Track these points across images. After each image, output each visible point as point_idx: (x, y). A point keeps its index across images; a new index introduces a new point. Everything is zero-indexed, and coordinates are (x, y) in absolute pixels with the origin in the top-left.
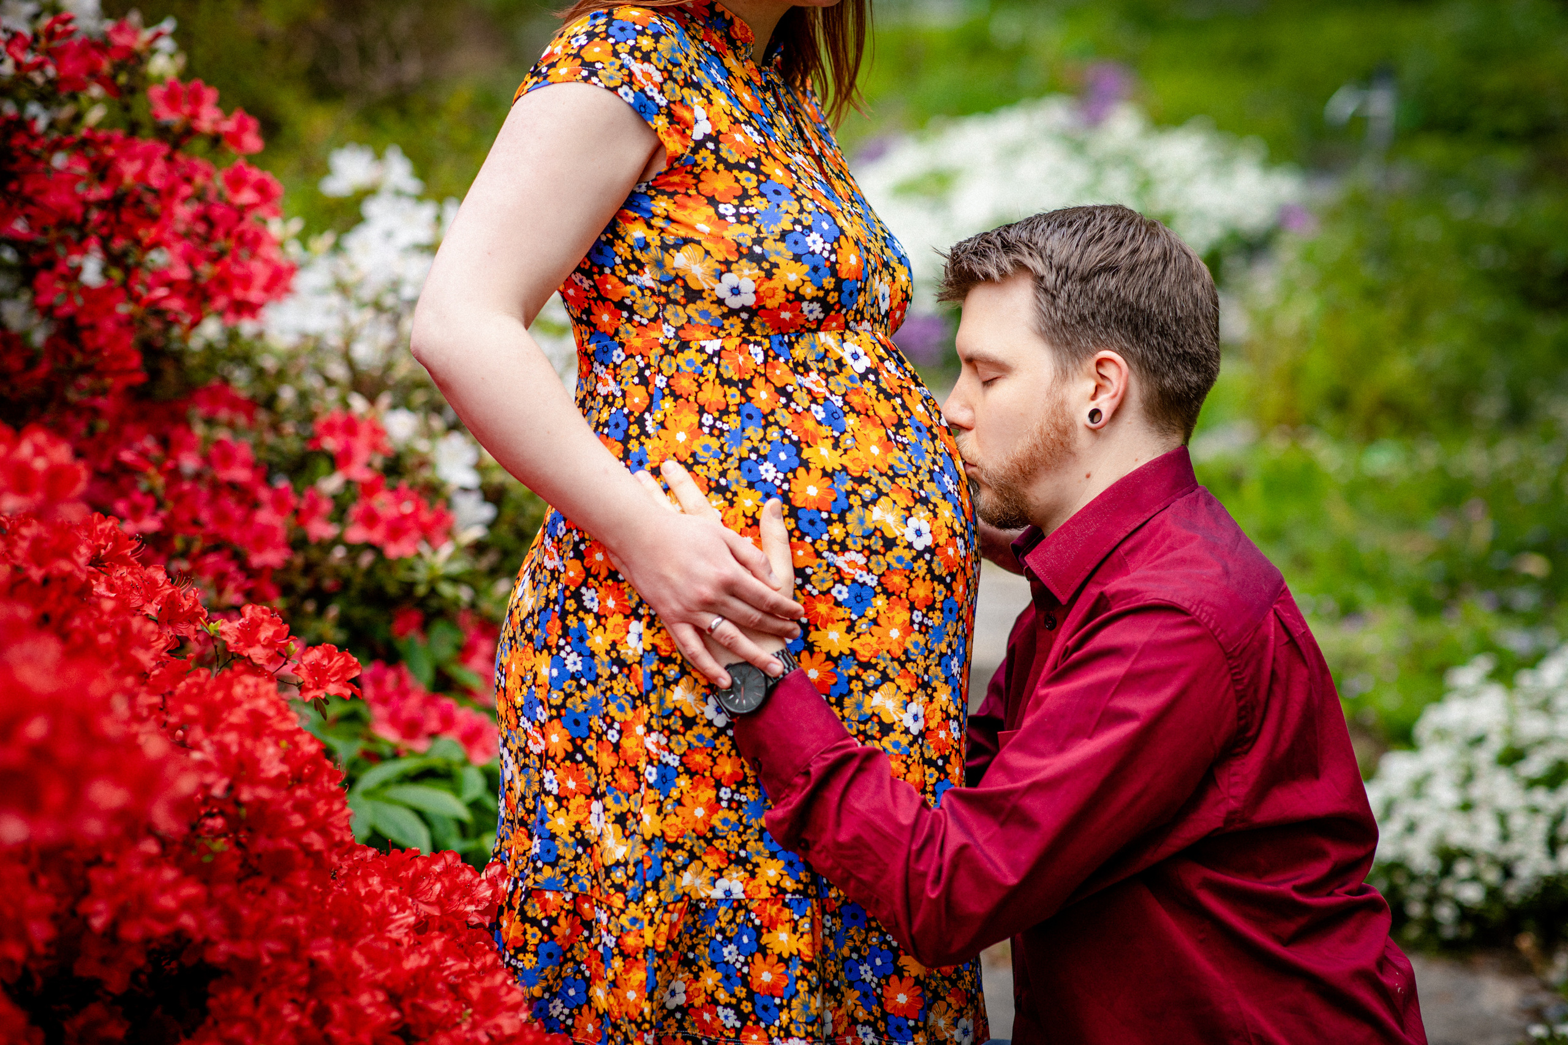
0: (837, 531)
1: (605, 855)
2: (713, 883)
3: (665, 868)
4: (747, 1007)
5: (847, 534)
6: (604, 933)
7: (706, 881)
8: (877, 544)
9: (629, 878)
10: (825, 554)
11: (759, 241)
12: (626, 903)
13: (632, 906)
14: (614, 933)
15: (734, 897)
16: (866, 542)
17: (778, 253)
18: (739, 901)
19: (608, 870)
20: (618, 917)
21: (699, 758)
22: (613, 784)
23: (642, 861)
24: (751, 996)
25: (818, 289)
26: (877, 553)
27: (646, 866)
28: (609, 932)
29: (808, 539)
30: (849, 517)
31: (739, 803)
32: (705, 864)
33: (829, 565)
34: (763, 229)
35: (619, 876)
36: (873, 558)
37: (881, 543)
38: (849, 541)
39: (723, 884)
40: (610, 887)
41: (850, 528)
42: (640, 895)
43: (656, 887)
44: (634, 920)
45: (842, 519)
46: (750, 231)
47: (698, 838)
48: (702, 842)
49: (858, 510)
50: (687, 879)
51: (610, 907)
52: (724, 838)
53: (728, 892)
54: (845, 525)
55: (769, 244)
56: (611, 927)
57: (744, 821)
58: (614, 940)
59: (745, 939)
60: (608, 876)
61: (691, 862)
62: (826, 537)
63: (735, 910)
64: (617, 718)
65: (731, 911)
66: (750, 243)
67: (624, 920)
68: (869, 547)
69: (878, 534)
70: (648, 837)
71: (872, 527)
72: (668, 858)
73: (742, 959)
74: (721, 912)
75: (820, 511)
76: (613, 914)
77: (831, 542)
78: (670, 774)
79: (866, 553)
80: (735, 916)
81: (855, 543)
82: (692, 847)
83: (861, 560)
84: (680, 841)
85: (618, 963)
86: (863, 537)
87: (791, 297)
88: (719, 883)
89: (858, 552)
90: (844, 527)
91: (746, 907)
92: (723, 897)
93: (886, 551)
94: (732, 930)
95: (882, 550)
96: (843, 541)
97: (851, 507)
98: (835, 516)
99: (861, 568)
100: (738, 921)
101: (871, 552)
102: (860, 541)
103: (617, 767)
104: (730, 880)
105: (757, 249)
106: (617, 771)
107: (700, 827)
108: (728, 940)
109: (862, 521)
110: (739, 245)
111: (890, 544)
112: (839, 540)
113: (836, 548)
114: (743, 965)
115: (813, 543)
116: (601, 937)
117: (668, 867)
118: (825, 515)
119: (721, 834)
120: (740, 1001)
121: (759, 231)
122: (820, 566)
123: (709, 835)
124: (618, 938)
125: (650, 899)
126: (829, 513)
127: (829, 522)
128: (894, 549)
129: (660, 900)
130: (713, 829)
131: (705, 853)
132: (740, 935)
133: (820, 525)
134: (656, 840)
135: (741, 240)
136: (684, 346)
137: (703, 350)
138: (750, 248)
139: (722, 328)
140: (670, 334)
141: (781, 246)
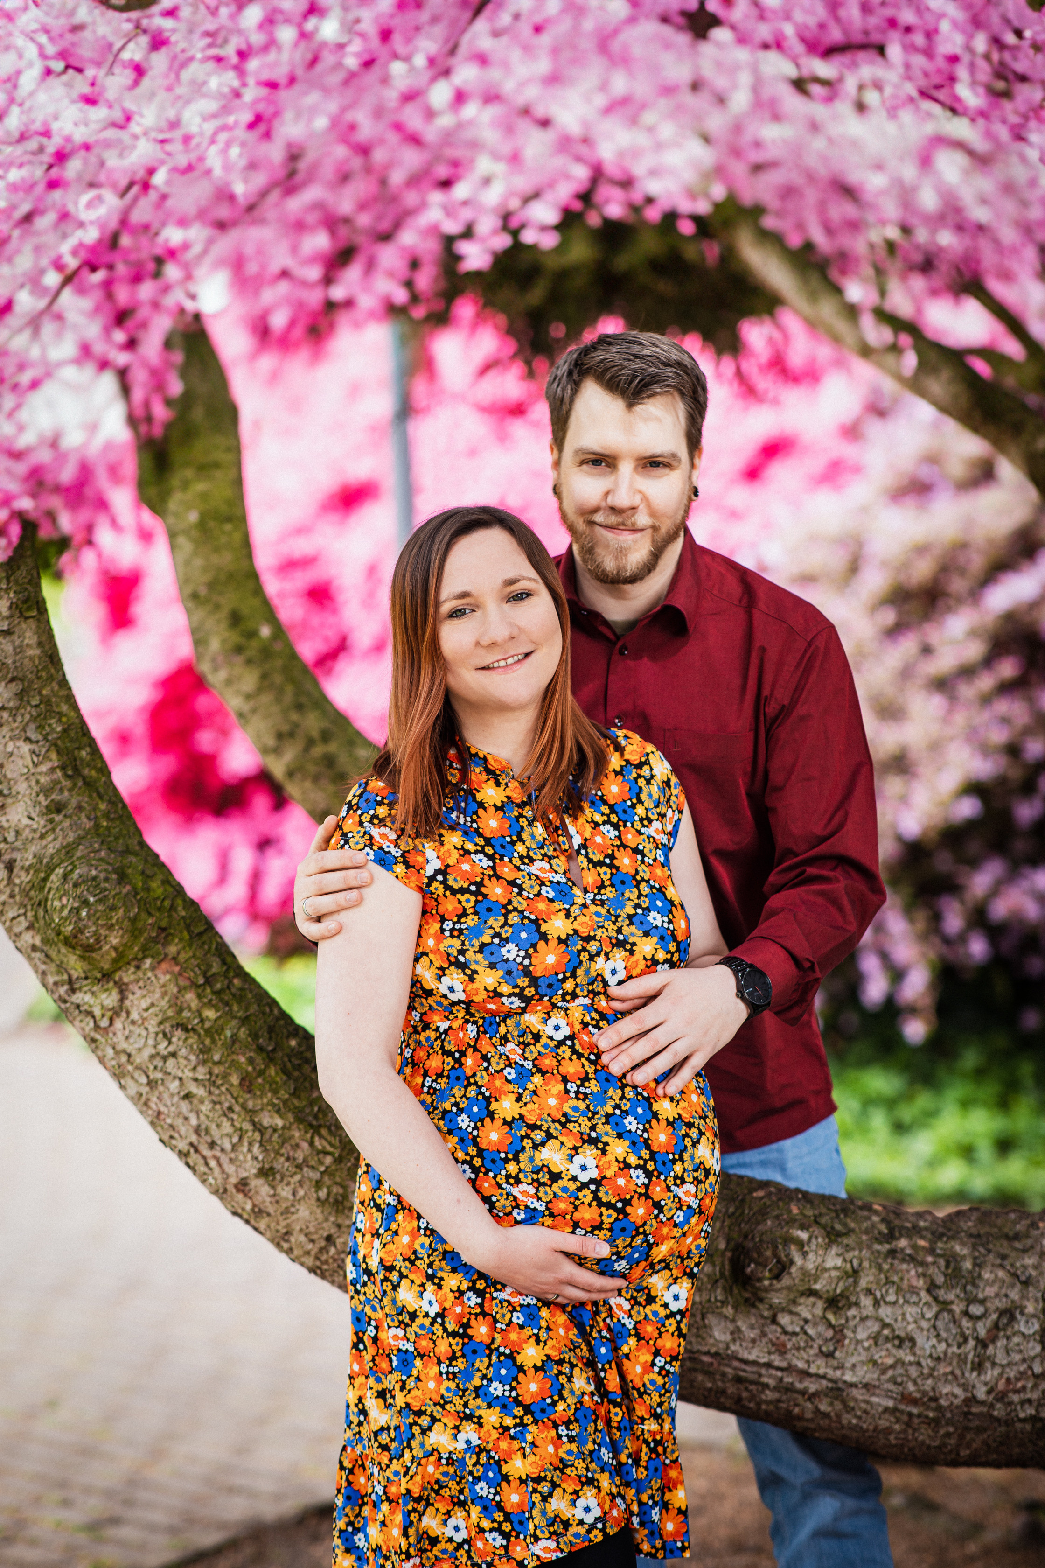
0: (512, 1167)
1: (373, 1421)
2: (455, 1437)
3: (414, 1431)
4: (506, 1527)
5: (520, 1169)
6: (376, 1483)
7: (449, 1437)
8: (544, 1177)
9: (392, 1440)
10: (504, 1186)
11: (462, 952)
12: (391, 1460)
13: (395, 1461)
15: (474, 1444)
17: (477, 962)
18: (479, 1446)
19: (377, 1434)
20: (385, 1471)
21: (424, 1343)
22: (375, 1368)
23: (398, 1427)
24: (507, 1517)
25: (514, 987)
26: (544, 1184)
28: (379, 1482)
29: (491, 1174)
30: (522, 1157)
31: (454, 1373)
32: (446, 1425)
33: (508, 1194)
34: (467, 943)
36: (541, 1189)
37: (548, 1177)
38: (521, 1176)
39: (462, 1437)
41: (522, 1165)
42: (400, 1453)
43: (409, 1446)
44: (396, 1473)
45: (516, 1159)
46: (457, 943)
47: (434, 1405)
48: (438, 1407)
49: (529, 1151)
50: (433, 1438)
51: (379, 1464)
53: (468, 1442)
55: (470, 955)
56: (380, 1479)
57: (461, 1386)
58: (382, 1488)
59: (491, 1474)
60: (376, 1439)
61: (433, 1425)
62: (503, 1172)
63: (478, 1455)
64: (373, 1317)
66: (455, 954)
67: (388, 1473)
68: (537, 1180)
69: (545, 1169)
71: (540, 1164)
72: (416, 1423)
73: (492, 1490)
74: (467, 1459)
75: (499, 1152)
76: (381, 1469)
77: (508, 1177)
78: (409, 1357)
79: (536, 1184)
80: (478, 1459)
81: (526, 1177)
82: (431, 1412)
83: (532, 1190)
84: (423, 1408)
85: (385, 1507)
86: (533, 1172)
87: (491, 994)
88: (459, 1437)
89: (529, 1184)
90: (518, 1164)
91: (484, 1449)
93: (552, 1183)
94: (479, 1470)
95: (549, 1183)
96: (517, 1175)
97: (524, 1148)
98: (510, 1156)
99: (532, 1197)
100: (482, 1462)
102: (530, 1176)
105: (461, 959)
106: (376, 1358)
107: (434, 1396)
108: (477, 1479)
109: (531, 1160)
110: (449, 955)
111: (556, 1177)
112: (513, 1175)
114: (495, 1495)
115: (495, 1178)
116: (374, 1487)
117: (417, 1430)
120: (500, 1524)
121: (463, 944)
122: (501, 1195)
124: (385, 1487)
125: (407, 1455)
126: (506, 1153)
127: (506, 1160)
128: (560, 1181)
129: (413, 1457)
131: (443, 1416)
132: (485, 1472)
133: (499, 1163)
135: (450, 951)
136: (426, 1027)
137: (437, 1029)
138: (456, 958)
139: (451, 1013)
140: (417, 1019)
141: (479, 957)
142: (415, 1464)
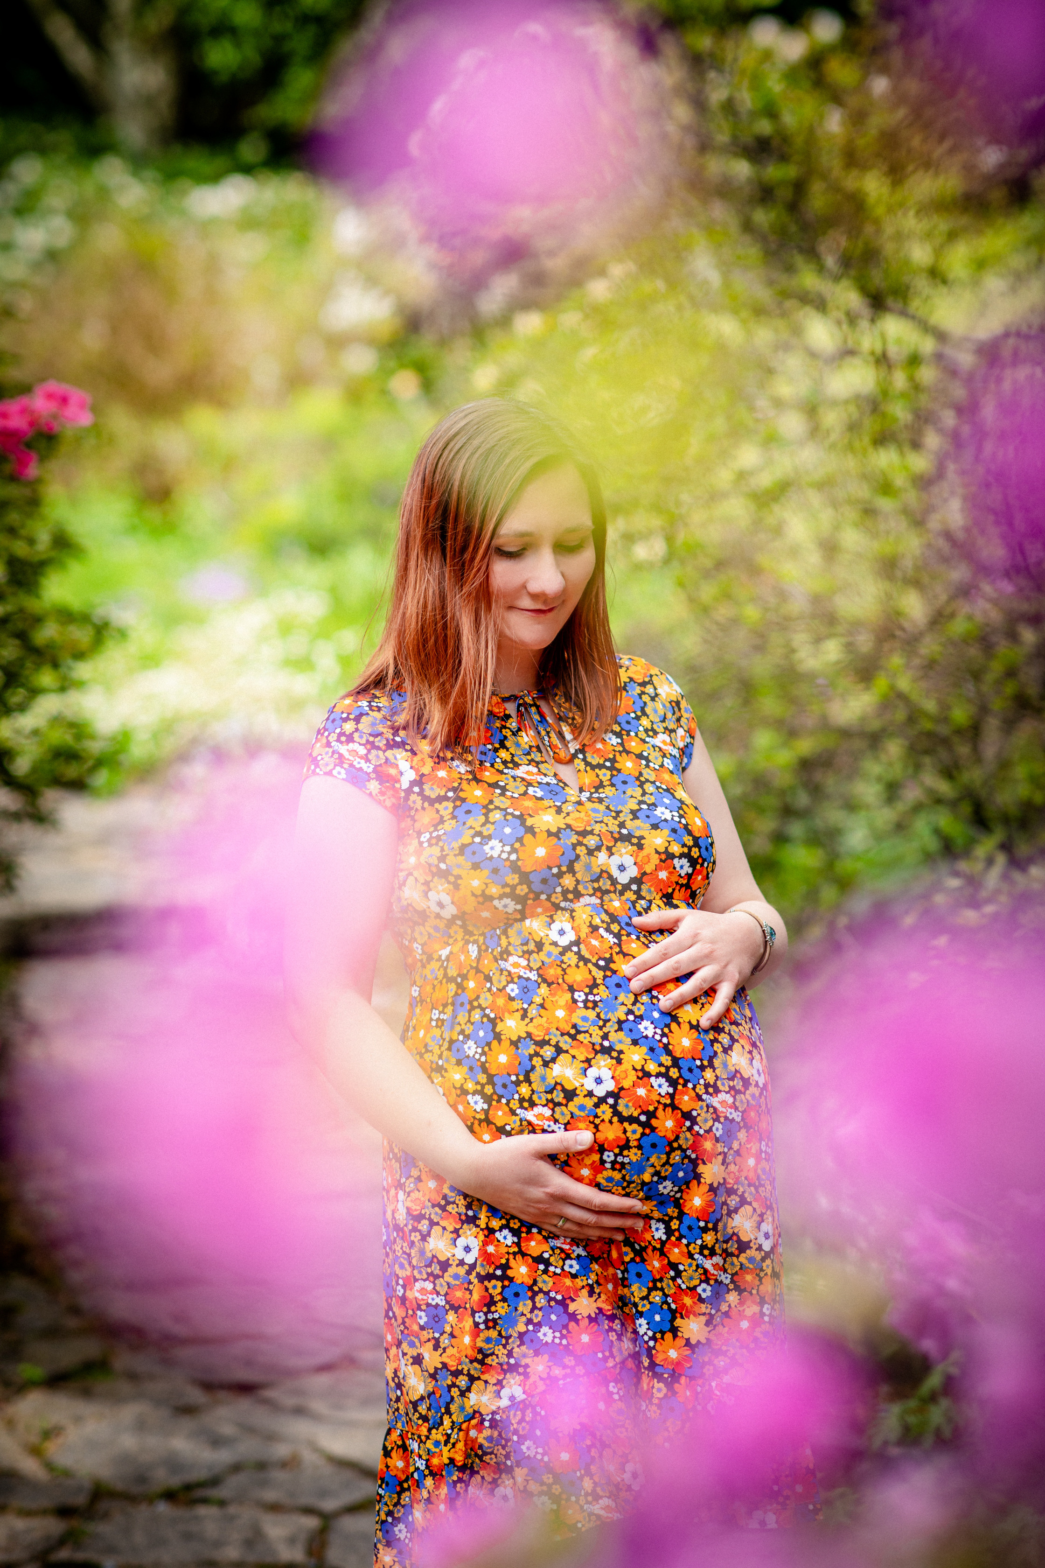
0: (524, 1090)
1: (410, 1393)
2: (498, 1394)
3: (452, 1393)
5: (533, 1091)
7: (491, 1395)
8: (559, 1096)
9: (429, 1408)
10: (517, 1111)
11: (443, 859)
12: (429, 1430)
13: (434, 1431)
14: (424, 1457)
15: (518, 1399)
16: (549, 1096)
17: (459, 866)
18: (523, 1401)
19: (415, 1404)
20: (425, 1443)
21: (459, 1294)
22: (406, 1331)
23: (433, 1393)
25: (504, 887)
26: (560, 1104)
27: (438, 1395)
28: (420, 1457)
29: (504, 1101)
30: (533, 1077)
31: (494, 1321)
32: (486, 1382)
33: (522, 1120)
35: (423, 1409)
36: (557, 1109)
37: (562, 1095)
38: (535, 1097)
39: (505, 1393)
40: (418, 1419)
41: (535, 1086)
42: (439, 1421)
43: (448, 1412)
44: (437, 1443)
45: (527, 1080)
46: (436, 851)
47: (471, 1362)
48: (475, 1364)
49: (540, 1070)
50: (473, 1398)
51: (419, 1437)
52: (493, 1354)
53: (512, 1398)
54: (530, 1084)
55: (450, 860)
56: (421, 1453)
58: (424, 1463)
60: (416, 1410)
61: (472, 1384)
62: (516, 1097)
64: (400, 1275)
65: (519, 1413)
66: (436, 863)
68: (552, 1101)
69: (559, 1087)
70: (432, 1371)
71: (553, 1082)
72: (454, 1385)
75: (510, 1075)
76: (421, 1441)
77: (522, 1100)
78: (440, 1312)
79: (551, 1105)
81: (540, 1098)
82: (468, 1371)
83: (547, 1112)
84: (460, 1368)
85: (429, 1482)
86: (546, 1092)
87: (481, 900)
88: (502, 1393)
89: (544, 1106)
90: (530, 1085)
91: (530, 1405)
92: (510, 1403)
93: (568, 1101)
94: (524, 1428)
95: (564, 1102)
96: (531, 1098)
97: (534, 1068)
98: (521, 1078)
99: (548, 1118)
100: (527, 1419)
101: (553, 1104)
102: (544, 1096)
103: (406, 1317)
104: (511, 1387)
105: (443, 867)
106: (406, 1320)
107: (470, 1352)
108: (523, 1438)
109: (543, 1078)
110: (430, 865)
111: (570, 1095)
112: (527, 1098)
113: (526, 1104)
114: (543, 1455)
115: (508, 1104)
117: (455, 1392)
118: (514, 1078)
119: (489, 1352)
120: (549, 1486)
122: (515, 1122)
123: (480, 1357)
124: (427, 1461)
125: (447, 1422)
126: (517, 1075)
127: (518, 1083)
128: (575, 1099)
129: (453, 1422)
130: (480, 1351)
131: (483, 1373)
133: (511, 1087)
134: (439, 1371)
136: (430, 958)
137: (440, 958)
138: (438, 866)
139: (450, 936)
140: (419, 951)
141: (461, 860)
142: (456, 1430)
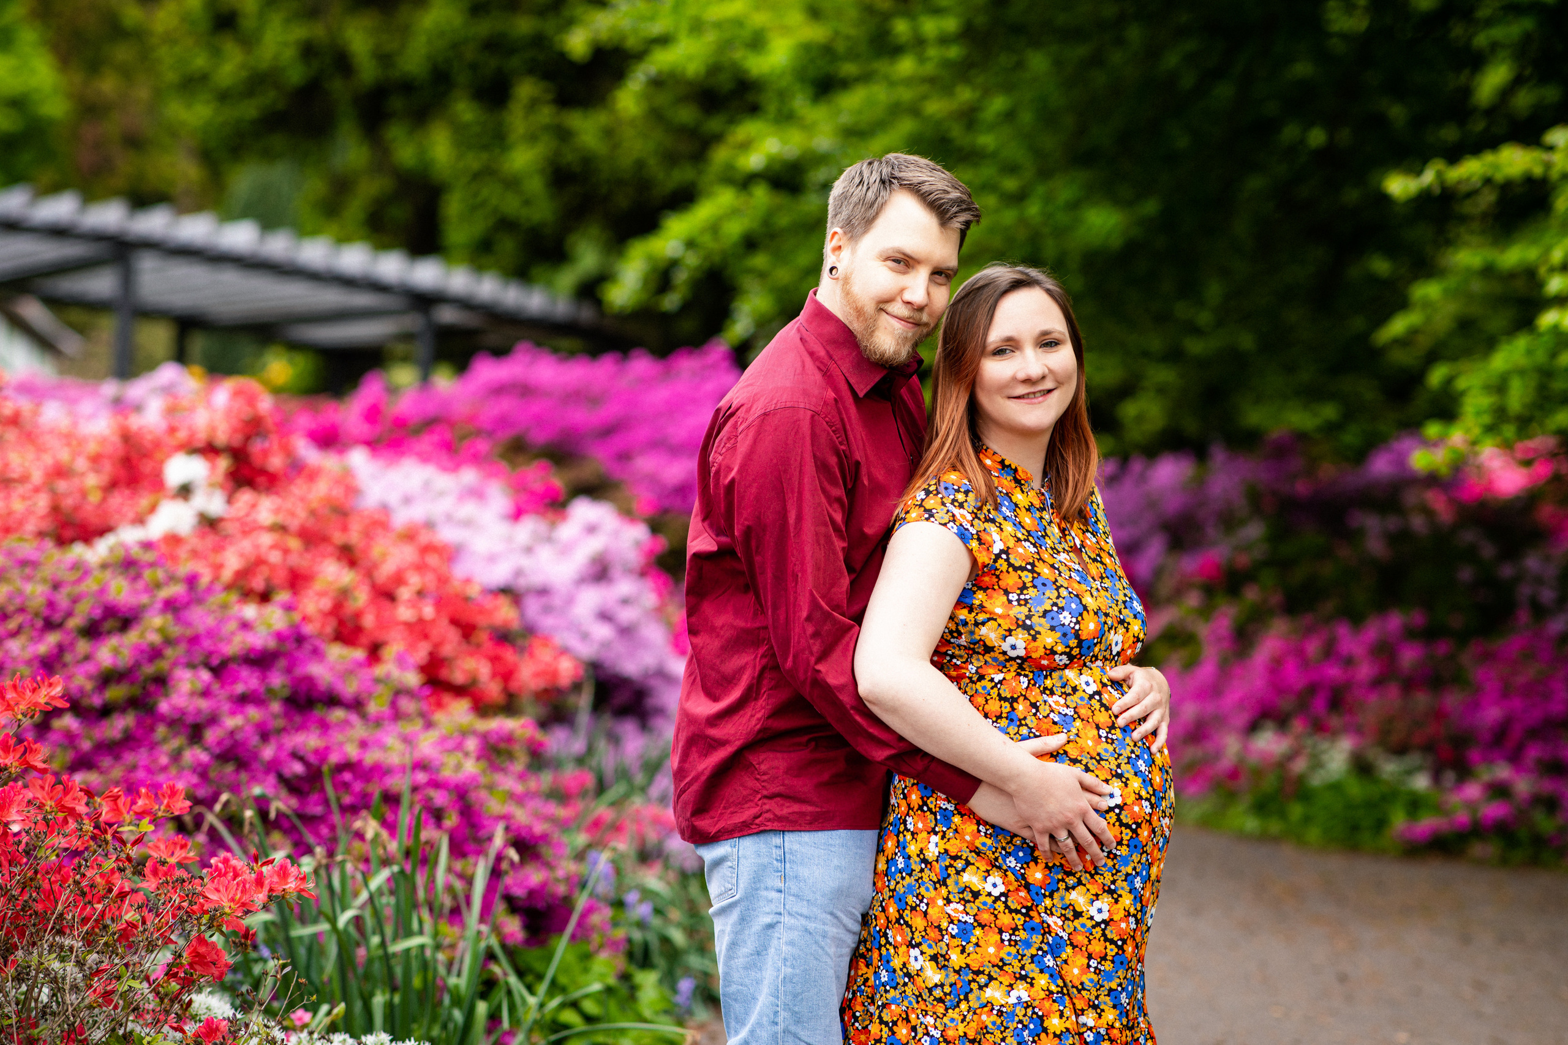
1: (927, 981)
2: (1007, 993)
3: (972, 987)
7: (1002, 993)
9: (946, 994)
11: (1029, 617)
12: (946, 1010)
13: (950, 1011)
14: (938, 1027)
15: (1024, 1000)
17: (1040, 625)
18: (1026, 1002)
19: (930, 989)
20: (941, 1017)
21: (986, 916)
22: (926, 937)
23: (955, 984)
25: (1066, 647)
27: (959, 986)
28: (935, 1026)
31: (1016, 941)
32: (1000, 982)
34: (1032, 609)
35: (938, 993)
39: (1014, 994)
42: (955, 1004)
43: (967, 999)
44: (952, 1019)
46: (1024, 610)
47: (994, 967)
48: (996, 969)
50: (988, 993)
51: (935, 1013)
52: (1010, 964)
53: (1019, 998)
55: (1035, 619)
56: (936, 1023)
57: (1021, 953)
59: (1032, 1025)
60: (930, 994)
61: (990, 982)
63: (1026, 1009)
65: (1023, 1009)
66: (1024, 618)
67: (946, 1020)
70: (957, 968)
72: (974, 981)
73: (1030, 1037)
76: (937, 1016)
80: (1026, 1012)
82: (990, 972)
84: (982, 969)
87: (1047, 652)
88: (1011, 993)
91: (1031, 1006)
92: (1016, 1001)
94: (1025, 1020)
100: (1028, 1015)
103: (926, 926)
104: (1019, 990)
105: (1028, 622)
106: (926, 929)
107: (993, 959)
110: (1018, 619)
117: (974, 986)
119: (1007, 962)
121: (1030, 610)
123: (1000, 964)
125: (964, 1006)
129: (970, 1007)
131: (1000, 976)
132: (1028, 1023)
134: (964, 970)
135: (1019, 616)
136: (981, 678)
137: (992, 680)
138: (1024, 621)
139: (1005, 667)
140: (973, 671)
141: (1043, 620)
142: (971, 1013)
